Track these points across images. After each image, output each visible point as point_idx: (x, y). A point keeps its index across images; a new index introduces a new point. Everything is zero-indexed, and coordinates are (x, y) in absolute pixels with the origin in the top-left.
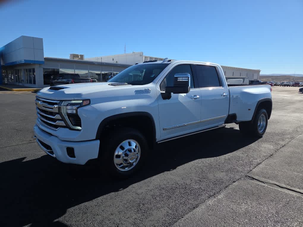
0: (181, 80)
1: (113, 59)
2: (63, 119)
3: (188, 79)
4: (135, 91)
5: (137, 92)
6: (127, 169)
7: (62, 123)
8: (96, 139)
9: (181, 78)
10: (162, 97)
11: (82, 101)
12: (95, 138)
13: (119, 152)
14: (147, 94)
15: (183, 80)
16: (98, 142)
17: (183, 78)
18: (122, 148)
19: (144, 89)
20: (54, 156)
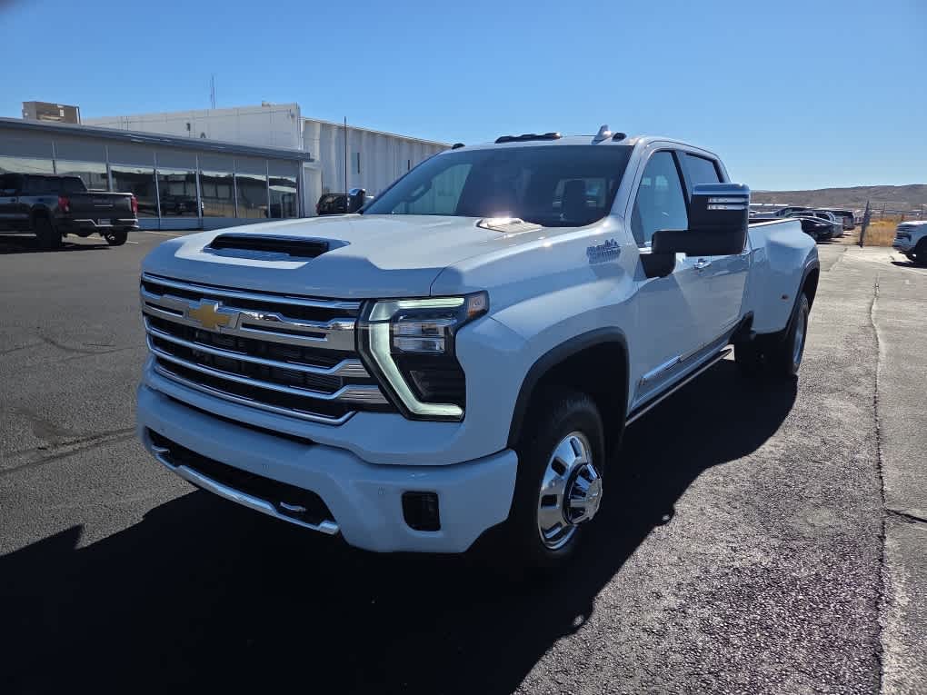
1: (189, 125)
2: (376, 377)
7: (372, 394)
8: (508, 448)
11: (461, 301)
12: (505, 446)
14: (614, 261)
16: (513, 457)
18: (559, 467)
20: (327, 527)
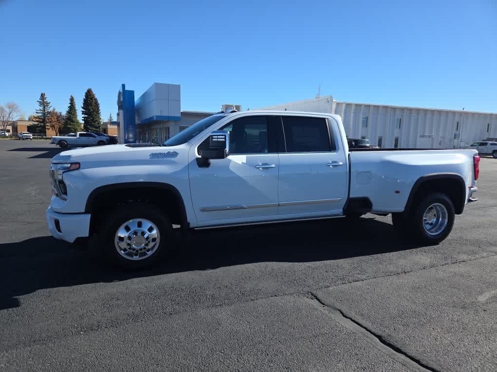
0: (216, 140)
3: (225, 138)
4: (150, 154)
5: (154, 155)
6: (136, 258)
8: (86, 212)
9: (216, 137)
10: (198, 164)
11: (70, 165)
12: (84, 211)
13: (122, 233)
14: (170, 159)
15: (219, 140)
16: (89, 216)
17: (219, 137)
18: (127, 229)
19: (166, 152)
